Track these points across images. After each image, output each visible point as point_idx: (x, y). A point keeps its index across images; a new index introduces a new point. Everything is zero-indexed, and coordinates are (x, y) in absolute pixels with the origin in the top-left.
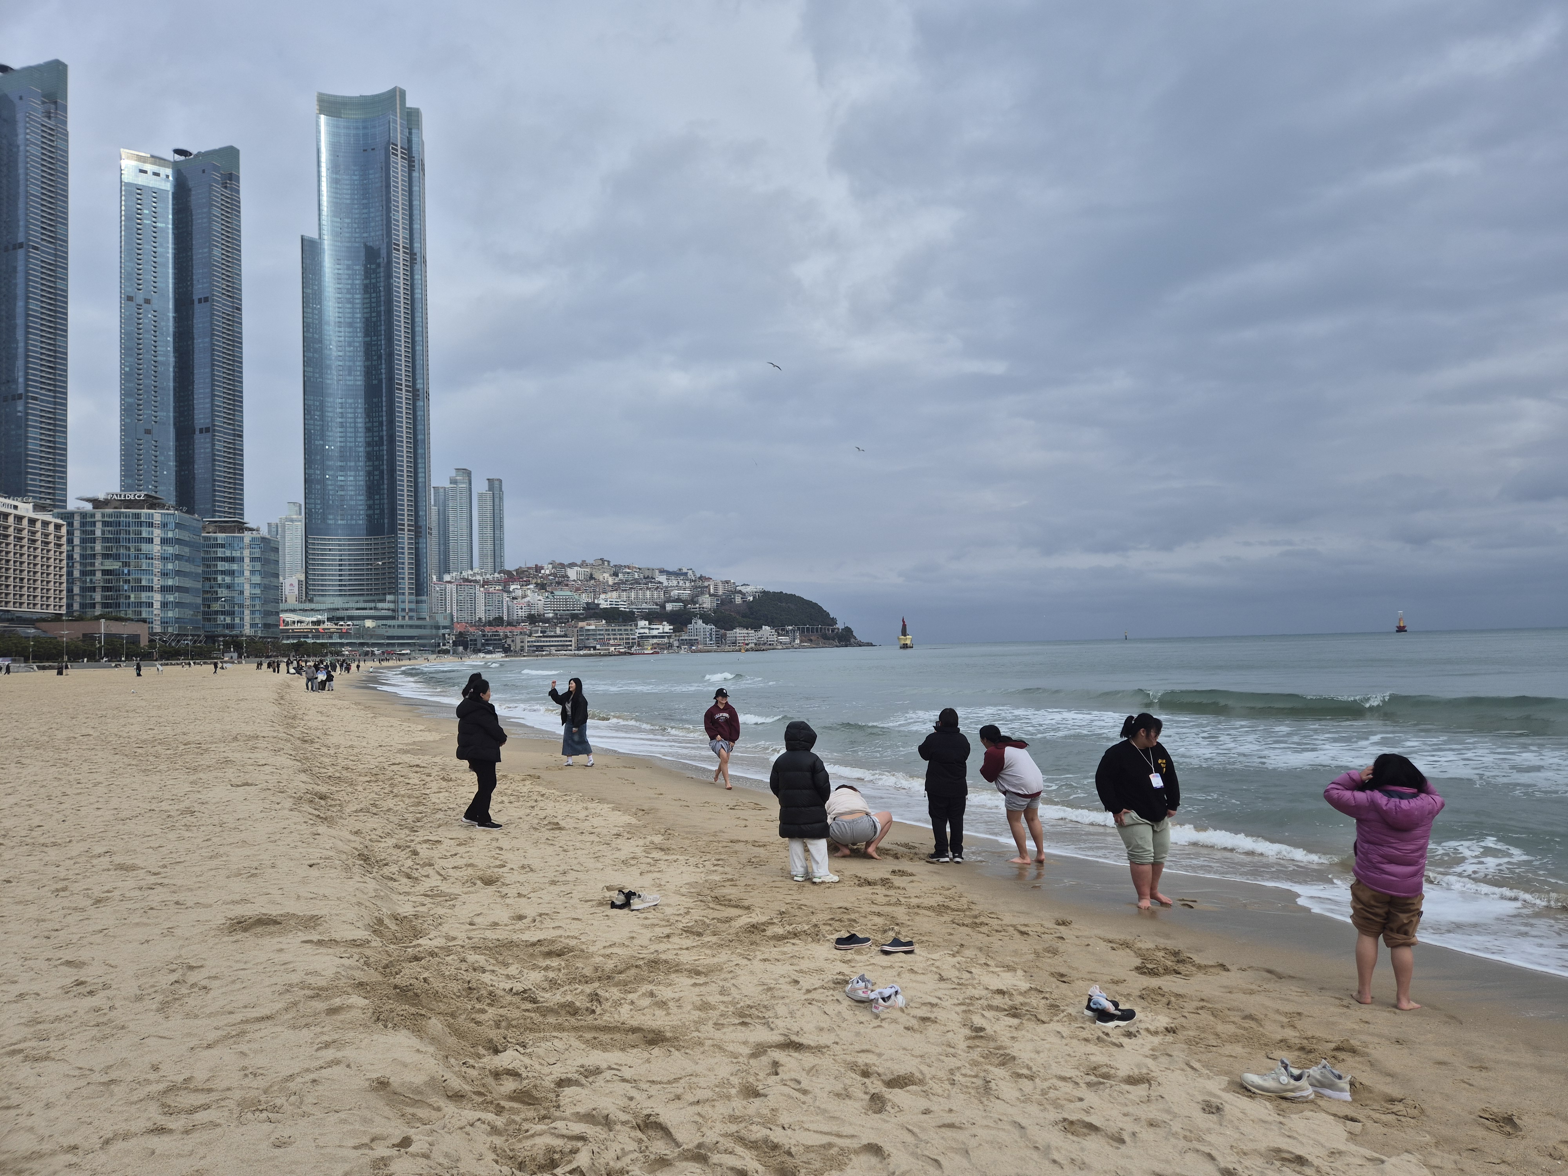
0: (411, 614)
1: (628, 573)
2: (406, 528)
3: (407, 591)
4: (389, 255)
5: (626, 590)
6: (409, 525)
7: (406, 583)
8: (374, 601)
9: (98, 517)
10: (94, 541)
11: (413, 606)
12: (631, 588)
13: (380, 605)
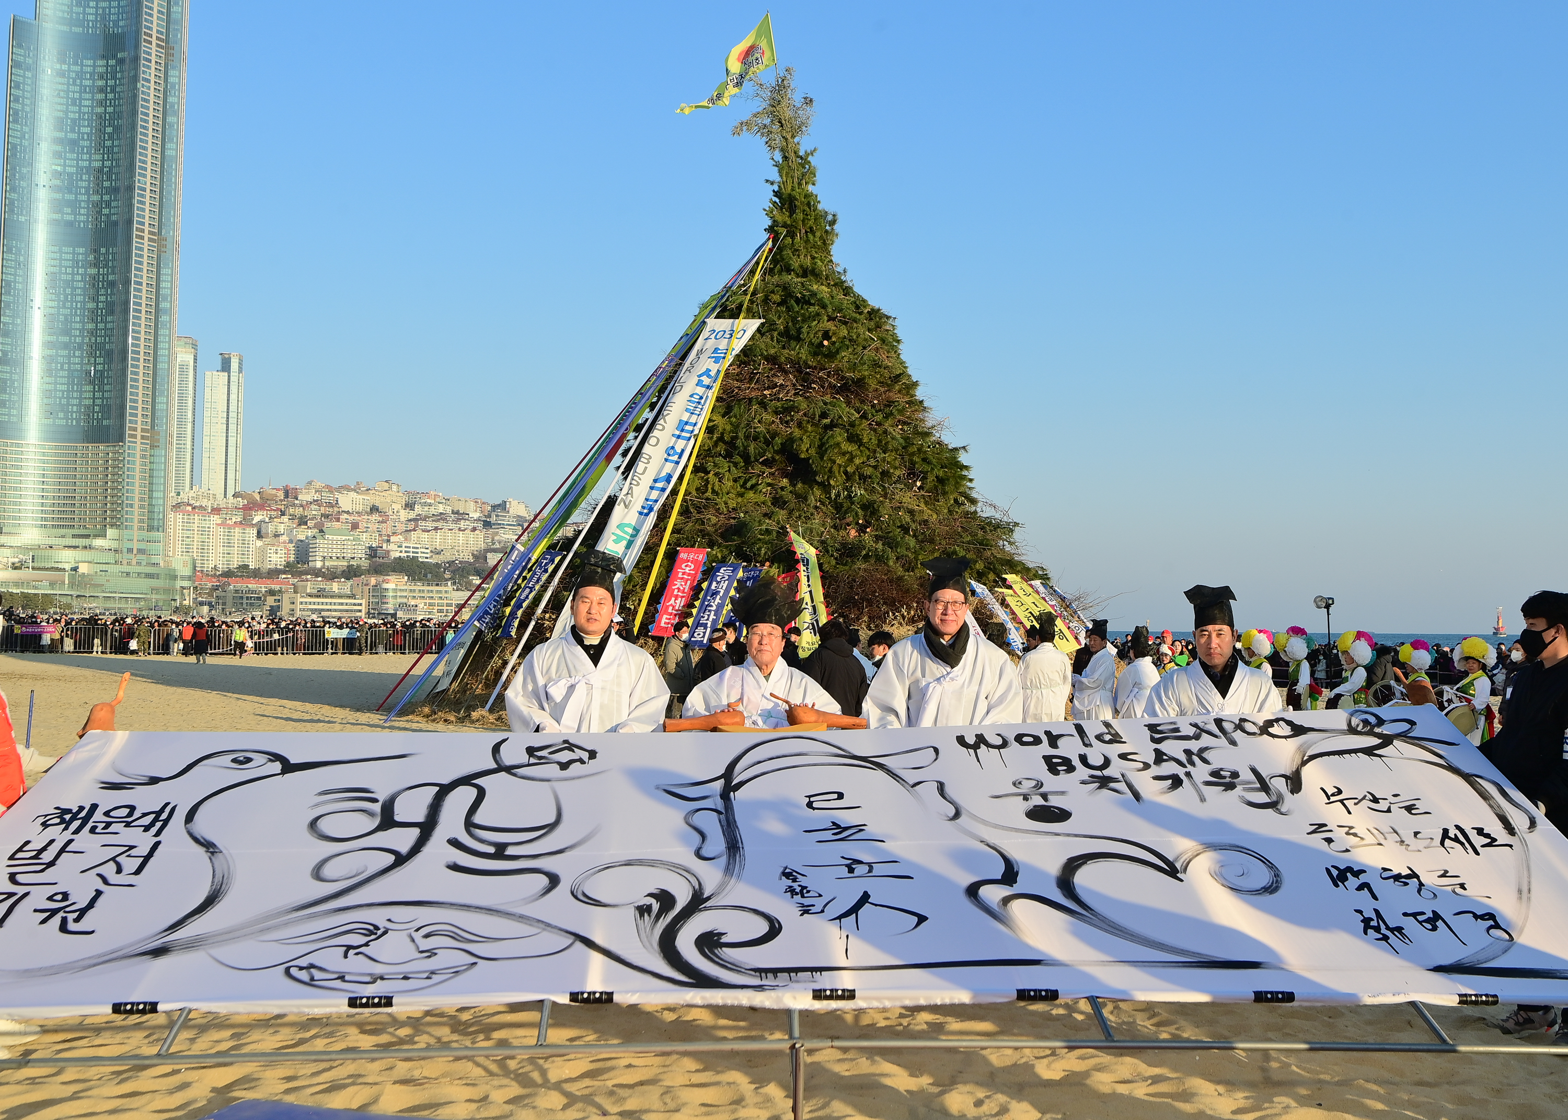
0: (140, 557)
1: (430, 505)
2: (139, 433)
3: (136, 525)
4: (137, 46)
5: (429, 531)
6: (143, 430)
7: (135, 514)
8: (87, 536)
11: (142, 546)
12: (436, 529)
13: (98, 542)
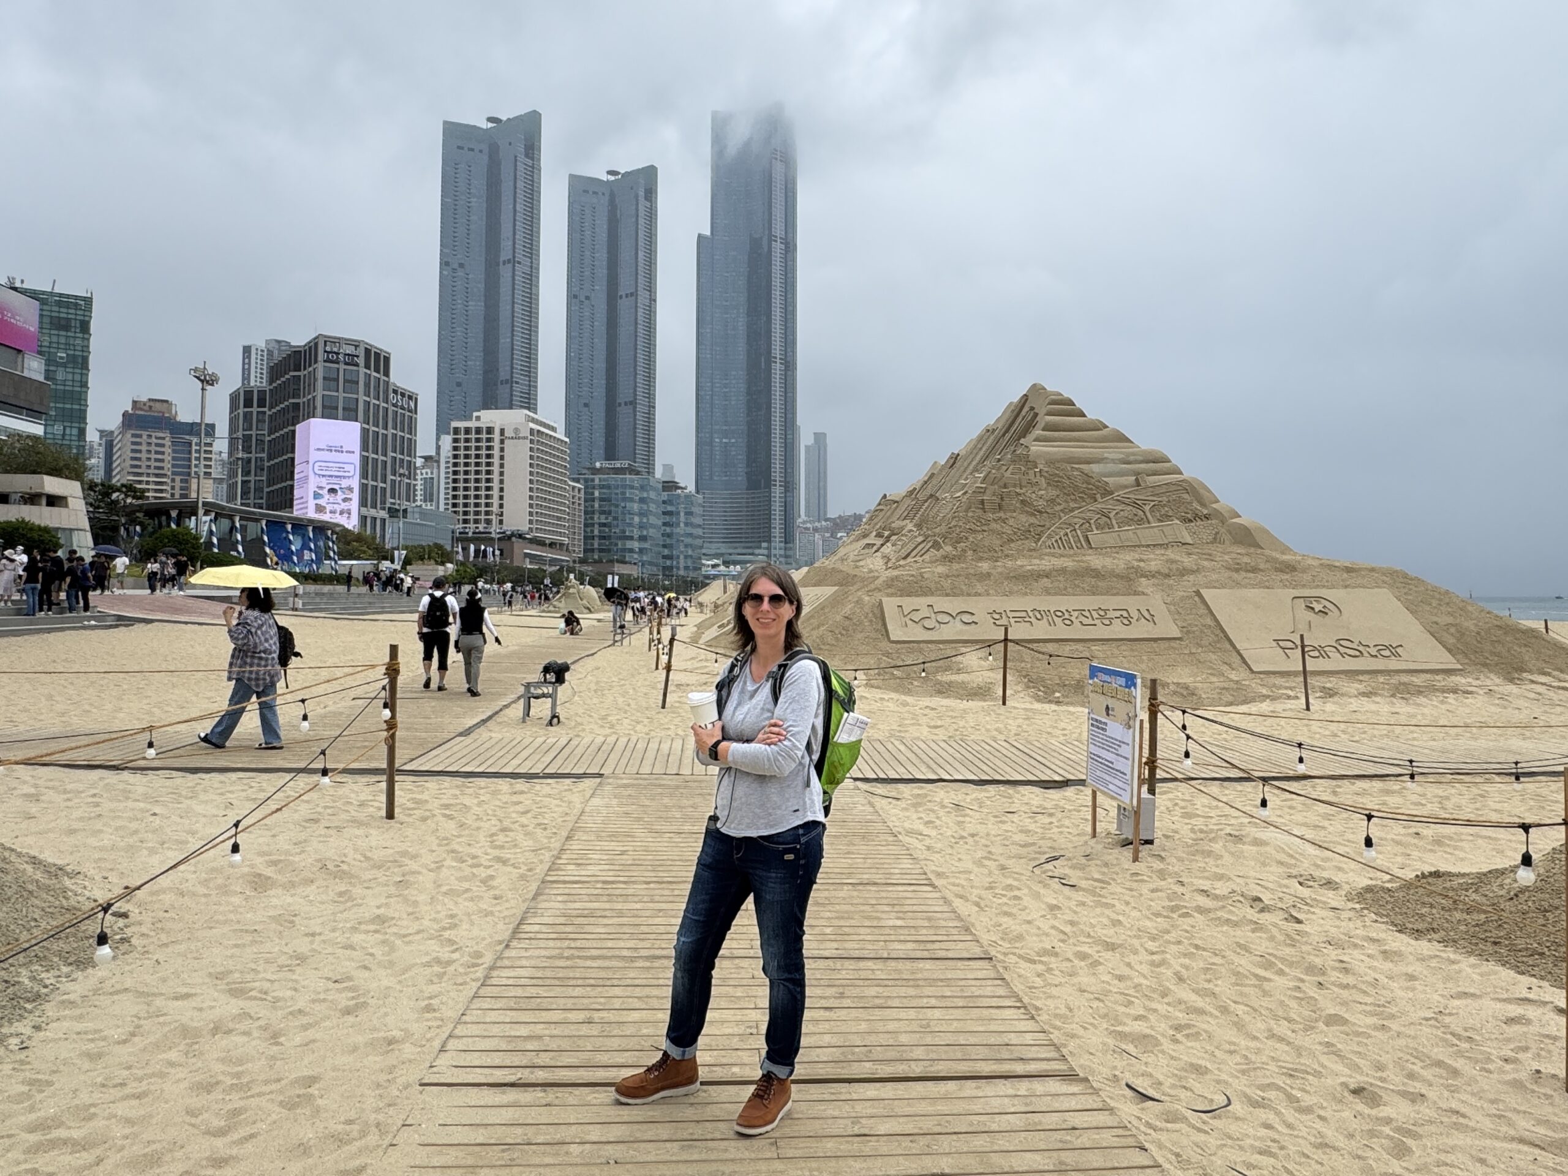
0: (781, 559)
2: (778, 484)
3: (778, 540)
4: (770, 244)
6: (780, 481)
7: (777, 532)
8: (750, 548)
9: (597, 482)
10: (593, 500)
11: (782, 552)
13: (757, 551)
